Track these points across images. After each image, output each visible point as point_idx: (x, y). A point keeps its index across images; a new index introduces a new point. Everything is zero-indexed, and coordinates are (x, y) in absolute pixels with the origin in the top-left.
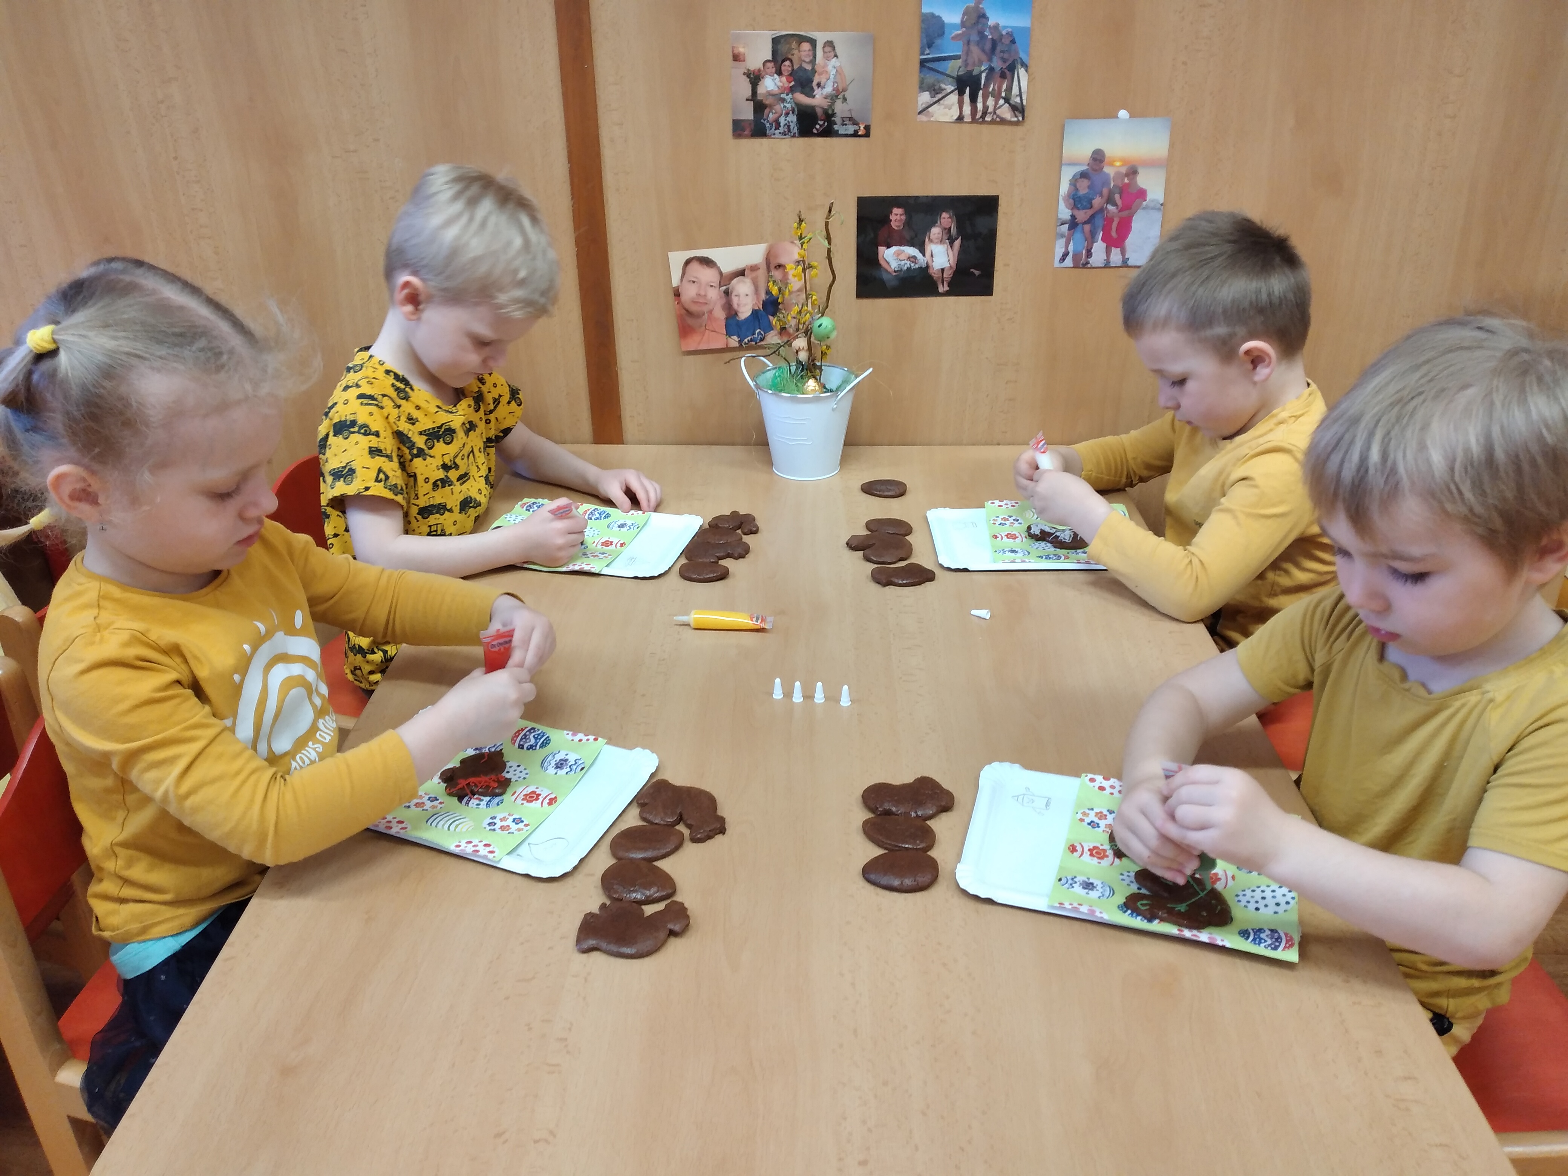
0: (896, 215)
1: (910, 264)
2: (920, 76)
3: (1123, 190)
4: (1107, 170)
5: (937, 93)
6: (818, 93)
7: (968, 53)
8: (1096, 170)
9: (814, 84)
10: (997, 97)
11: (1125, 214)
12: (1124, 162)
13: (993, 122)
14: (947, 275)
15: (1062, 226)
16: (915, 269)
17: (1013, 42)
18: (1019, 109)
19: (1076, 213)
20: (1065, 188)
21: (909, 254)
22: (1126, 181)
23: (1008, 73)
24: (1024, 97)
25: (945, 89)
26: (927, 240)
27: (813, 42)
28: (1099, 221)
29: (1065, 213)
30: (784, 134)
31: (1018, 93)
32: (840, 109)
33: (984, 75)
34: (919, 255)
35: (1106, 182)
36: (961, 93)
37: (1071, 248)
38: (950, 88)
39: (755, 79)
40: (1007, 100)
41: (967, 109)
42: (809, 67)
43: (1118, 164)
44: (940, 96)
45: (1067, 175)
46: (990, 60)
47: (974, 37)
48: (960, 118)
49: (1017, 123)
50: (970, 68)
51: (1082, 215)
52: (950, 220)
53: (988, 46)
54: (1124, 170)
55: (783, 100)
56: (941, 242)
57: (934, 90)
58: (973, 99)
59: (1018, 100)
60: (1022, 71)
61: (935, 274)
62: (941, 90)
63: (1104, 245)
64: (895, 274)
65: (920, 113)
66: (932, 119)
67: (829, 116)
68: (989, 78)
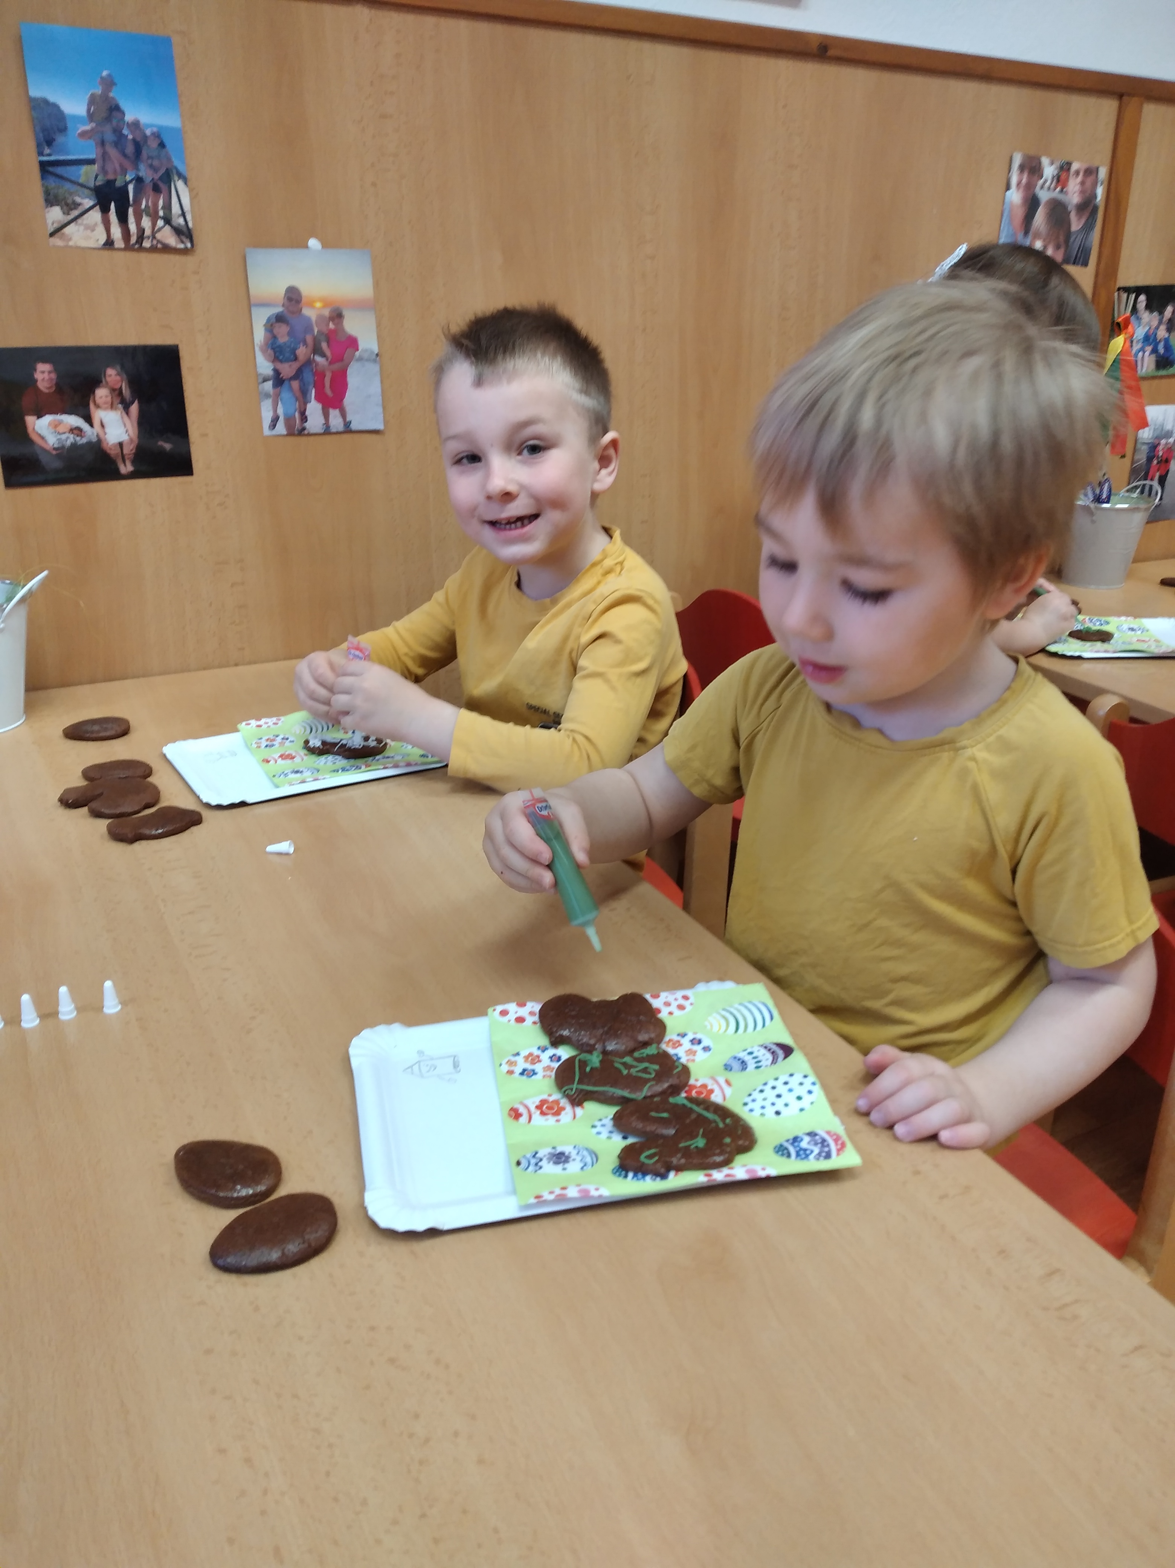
0: (43, 372)
1: (74, 438)
2: (43, 185)
3: (330, 337)
4: (307, 312)
5: (72, 210)
7: (105, 156)
8: (293, 313)
10: (154, 218)
11: (337, 366)
12: (326, 303)
13: (153, 249)
14: (128, 450)
15: (265, 383)
16: (82, 445)
17: (162, 145)
18: (184, 233)
19: (280, 366)
20: (260, 335)
21: (71, 426)
22: (332, 326)
23: (162, 185)
24: (189, 217)
25: (79, 204)
26: (92, 406)
28: (308, 377)
29: (265, 366)
31: (180, 212)
33: (131, 188)
34: (85, 426)
35: (308, 328)
36: (105, 210)
37: (280, 411)
38: (88, 203)
40: (168, 221)
41: (116, 231)
43: (318, 305)
44: (75, 213)
45: (260, 319)
46: (137, 168)
47: (109, 136)
48: (109, 243)
49: (185, 252)
50: (111, 177)
51: (288, 370)
52: (118, 378)
53: (130, 149)
54: (326, 313)
56: (112, 407)
57: (67, 205)
58: (123, 219)
59: (181, 221)
60: (180, 184)
61: (111, 449)
62: (76, 205)
63: (319, 406)
64: (54, 452)
65: (52, 235)
66: (71, 243)
68: (138, 192)
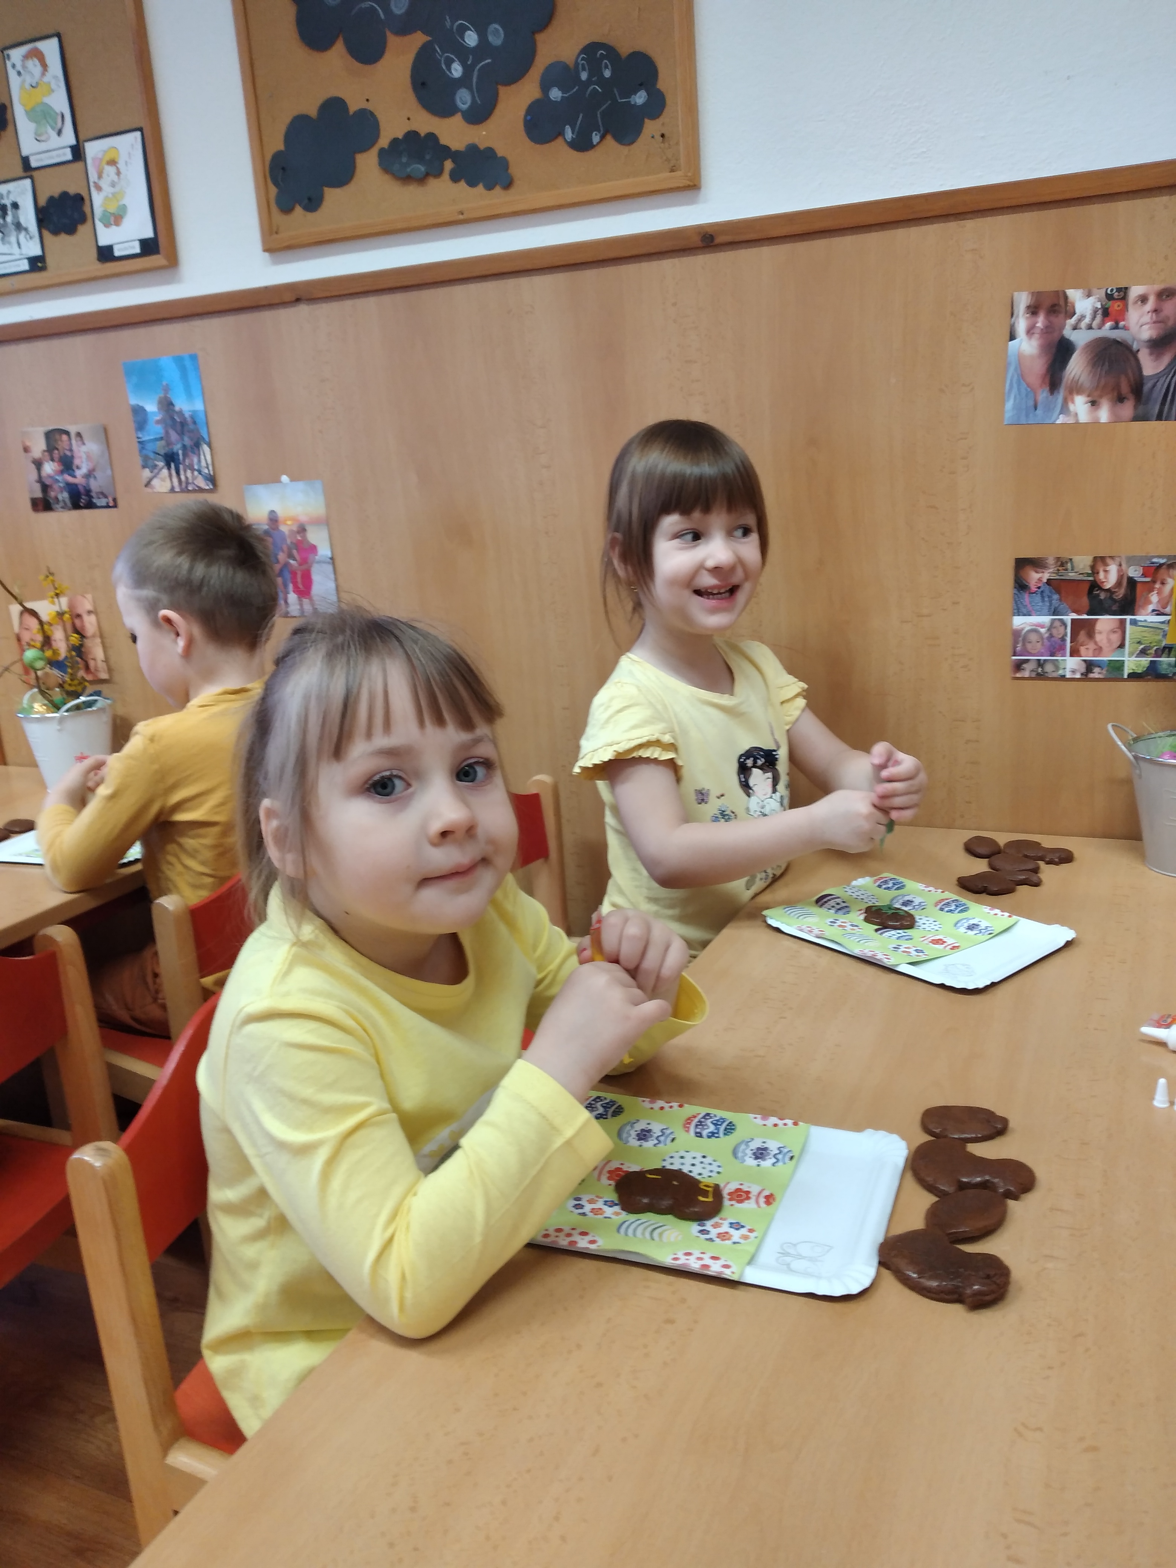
2: (140, 456)
3: (298, 545)
4: (282, 529)
5: (154, 469)
6: (79, 473)
7: (167, 434)
8: (274, 529)
9: (74, 468)
10: (193, 470)
13: (194, 491)
17: (195, 423)
22: (299, 537)
23: (196, 449)
24: (211, 468)
27: (67, 433)
28: (287, 574)
30: (62, 508)
31: (206, 466)
32: (94, 486)
33: (180, 452)
36: (169, 468)
38: (161, 464)
39: (38, 464)
40: (200, 472)
41: (175, 481)
42: (68, 453)
46: (182, 439)
47: (169, 421)
48: (172, 490)
50: (171, 447)
53: (179, 427)
54: (295, 528)
55: (57, 481)
57: (152, 466)
58: (178, 473)
59: (206, 471)
60: (205, 448)
62: (156, 466)
65: (146, 486)
66: (155, 491)
67: (88, 492)
68: (185, 455)
